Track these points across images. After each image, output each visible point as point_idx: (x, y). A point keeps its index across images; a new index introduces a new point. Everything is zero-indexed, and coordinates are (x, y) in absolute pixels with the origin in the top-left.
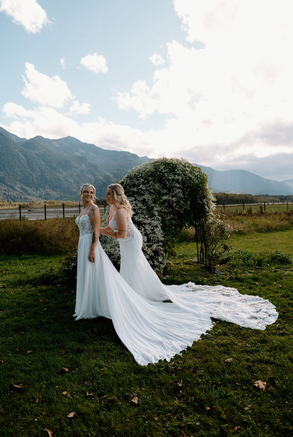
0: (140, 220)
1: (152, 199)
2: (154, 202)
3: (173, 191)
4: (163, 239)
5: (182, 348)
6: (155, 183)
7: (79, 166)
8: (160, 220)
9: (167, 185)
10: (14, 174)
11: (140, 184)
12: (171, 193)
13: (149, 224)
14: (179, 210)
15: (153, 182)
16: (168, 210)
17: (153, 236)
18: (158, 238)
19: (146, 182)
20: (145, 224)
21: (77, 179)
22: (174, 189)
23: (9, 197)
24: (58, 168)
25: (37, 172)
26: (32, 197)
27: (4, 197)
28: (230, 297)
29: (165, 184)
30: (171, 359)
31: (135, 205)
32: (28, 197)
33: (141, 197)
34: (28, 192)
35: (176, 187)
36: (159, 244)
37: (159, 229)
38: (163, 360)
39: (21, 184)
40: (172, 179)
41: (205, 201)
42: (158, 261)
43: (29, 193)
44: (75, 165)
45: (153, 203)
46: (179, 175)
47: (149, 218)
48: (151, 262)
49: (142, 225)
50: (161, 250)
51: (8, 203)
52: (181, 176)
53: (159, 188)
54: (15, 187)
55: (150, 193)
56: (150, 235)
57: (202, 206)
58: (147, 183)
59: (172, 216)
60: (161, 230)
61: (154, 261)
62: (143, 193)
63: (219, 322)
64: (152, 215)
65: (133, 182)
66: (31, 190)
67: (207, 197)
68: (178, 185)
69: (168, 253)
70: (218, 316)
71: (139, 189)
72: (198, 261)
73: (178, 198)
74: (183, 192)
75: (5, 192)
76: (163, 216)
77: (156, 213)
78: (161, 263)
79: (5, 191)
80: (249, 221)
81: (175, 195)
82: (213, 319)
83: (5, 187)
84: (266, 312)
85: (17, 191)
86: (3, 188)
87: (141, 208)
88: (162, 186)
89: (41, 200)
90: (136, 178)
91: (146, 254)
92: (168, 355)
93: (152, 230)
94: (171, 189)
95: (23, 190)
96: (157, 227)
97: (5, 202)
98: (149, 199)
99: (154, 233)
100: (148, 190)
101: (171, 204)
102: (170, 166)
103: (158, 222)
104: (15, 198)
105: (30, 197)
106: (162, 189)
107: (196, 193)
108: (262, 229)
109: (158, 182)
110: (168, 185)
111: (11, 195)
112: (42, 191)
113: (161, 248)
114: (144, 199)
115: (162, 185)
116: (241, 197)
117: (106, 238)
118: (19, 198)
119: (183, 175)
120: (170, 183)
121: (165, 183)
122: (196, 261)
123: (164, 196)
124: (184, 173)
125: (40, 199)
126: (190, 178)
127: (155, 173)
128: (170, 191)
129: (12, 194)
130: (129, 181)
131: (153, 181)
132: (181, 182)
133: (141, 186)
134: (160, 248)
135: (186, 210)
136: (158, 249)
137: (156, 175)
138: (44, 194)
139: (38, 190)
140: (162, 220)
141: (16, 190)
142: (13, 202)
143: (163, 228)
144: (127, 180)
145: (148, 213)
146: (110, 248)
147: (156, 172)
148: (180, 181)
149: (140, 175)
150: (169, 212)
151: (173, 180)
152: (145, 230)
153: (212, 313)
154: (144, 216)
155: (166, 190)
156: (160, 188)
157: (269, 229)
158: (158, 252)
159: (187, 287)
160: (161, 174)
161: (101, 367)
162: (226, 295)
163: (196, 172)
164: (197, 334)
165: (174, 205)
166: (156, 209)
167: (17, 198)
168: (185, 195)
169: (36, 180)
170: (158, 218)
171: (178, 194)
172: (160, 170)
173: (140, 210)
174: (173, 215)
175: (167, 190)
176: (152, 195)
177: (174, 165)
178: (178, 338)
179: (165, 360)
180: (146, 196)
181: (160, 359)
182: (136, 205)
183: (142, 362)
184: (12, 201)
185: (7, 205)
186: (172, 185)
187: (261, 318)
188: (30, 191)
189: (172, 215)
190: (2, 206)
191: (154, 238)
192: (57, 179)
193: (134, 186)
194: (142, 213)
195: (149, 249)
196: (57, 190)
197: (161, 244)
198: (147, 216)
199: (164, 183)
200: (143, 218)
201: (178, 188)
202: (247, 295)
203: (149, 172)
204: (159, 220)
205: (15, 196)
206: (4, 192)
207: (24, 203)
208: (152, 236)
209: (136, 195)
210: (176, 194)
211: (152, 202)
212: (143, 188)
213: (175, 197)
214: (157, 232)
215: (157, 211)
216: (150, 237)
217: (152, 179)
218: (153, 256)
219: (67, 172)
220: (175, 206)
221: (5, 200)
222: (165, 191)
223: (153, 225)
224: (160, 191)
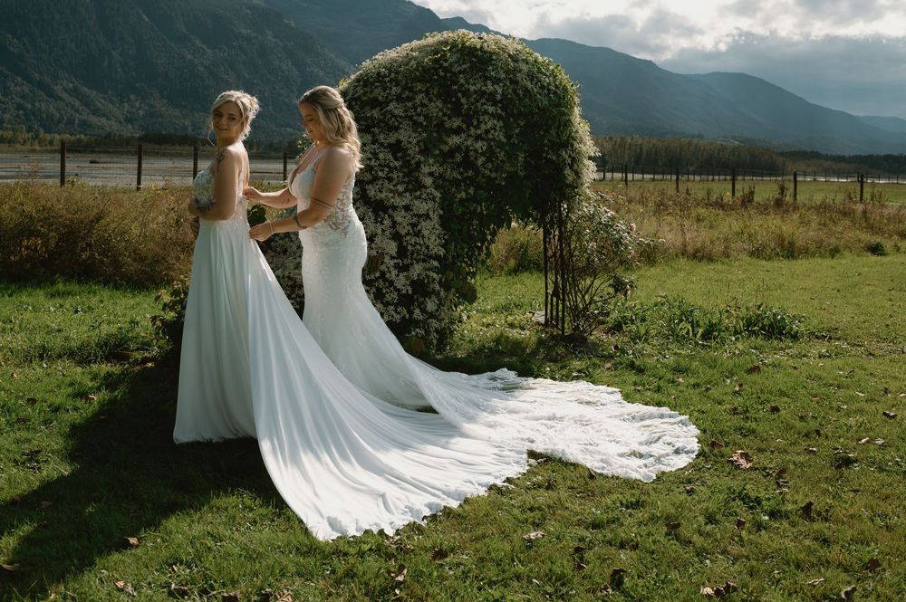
0: (383, 196)
1: (419, 141)
2: (425, 152)
3: (479, 122)
4: (442, 252)
5: (431, 509)
6: (431, 101)
7: (255, 35)
8: (437, 200)
9: (462, 105)
10: (55, 49)
11: (391, 101)
12: (472, 128)
13: (407, 208)
14: (493, 176)
15: (427, 96)
16: (461, 173)
17: (415, 243)
18: (428, 247)
19: (408, 97)
20: (395, 208)
21: (248, 74)
22: (481, 118)
23: (33, 118)
24: (192, 37)
25: (126, 47)
26: (104, 120)
27: (18, 116)
28: (597, 408)
29: (458, 105)
30: (398, 531)
31: (370, 156)
32: (93, 119)
33: (391, 134)
34: (93, 105)
35: (486, 112)
36: (428, 265)
37: (432, 224)
38: (375, 532)
39: (74, 79)
40: (475, 92)
41: (566, 156)
42: (423, 311)
43: (98, 109)
44: (243, 31)
45: (421, 152)
46: (496, 81)
47: (408, 194)
48: (405, 311)
49: (385, 209)
50: (433, 281)
51: (30, 134)
52: (501, 85)
53: (441, 114)
54: (55, 88)
55: (416, 125)
56: (408, 238)
57: (558, 169)
58: (409, 99)
59: (471, 191)
60: (437, 226)
61: (412, 308)
62: (396, 124)
63: (545, 461)
64: (415, 186)
65: (372, 92)
66: (104, 98)
67: (572, 145)
68: (491, 109)
69: (453, 290)
70: (546, 447)
71: (386, 112)
72: (546, 320)
73: (492, 143)
74: (506, 127)
75: (21, 101)
76: (449, 189)
77: (428, 181)
78: (431, 315)
79: (23, 97)
80: (730, 224)
81: (484, 136)
82: (532, 454)
83: (22, 84)
84: (669, 444)
85: (61, 99)
86: (18, 88)
87: (388, 164)
88: (448, 109)
89: (132, 130)
90: (381, 82)
91: (392, 288)
92: (391, 522)
93: (413, 225)
94: (472, 117)
95: (77, 98)
96: (427, 216)
97: (21, 132)
98: (410, 142)
99: (418, 234)
100: (410, 118)
101: (472, 158)
102: (476, 56)
103: (430, 204)
104: (53, 120)
105: (100, 121)
106: (450, 118)
107: (542, 133)
108: (764, 247)
109: (439, 96)
110: (465, 107)
111: (40, 110)
112: (137, 105)
113: (435, 276)
114: (399, 142)
115: (450, 106)
116: (739, 156)
117: (287, 239)
118: (64, 121)
119: (508, 83)
120: (472, 100)
121: (458, 100)
122: (542, 320)
123: (454, 136)
124: (511, 76)
125: (130, 127)
126: (527, 91)
127: (432, 71)
128: (469, 124)
129: (44, 108)
130: (360, 91)
131: (427, 92)
132: (500, 101)
133: (391, 106)
134: (432, 274)
135: (512, 177)
136: (428, 276)
137: (436, 77)
138: (141, 112)
139: (126, 100)
140: (443, 199)
141: (57, 96)
142: (45, 133)
143: (444, 221)
144: (357, 87)
145: (406, 179)
146: (295, 268)
147: (436, 69)
148: (499, 97)
149: (393, 75)
150: (464, 180)
151: (482, 94)
152: (394, 223)
153: (532, 442)
154: (395, 186)
155: (460, 118)
156: (445, 115)
157: (790, 251)
158: (427, 286)
159: (494, 379)
160: (448, 75)
161: (217, 538)
162: (588, 403)
163: (545, 75)
164: (479, 484)
165: (480, 162)
166: (425, 169)
167: (60, 121)
168: (511, 137)
169: (119, 70)
170: (432, 194)
171: (492, 132)
172: (446, 64)
173: (382, 171)
174: (476, 189)
175: (463, 121)
176: (420, 130)
177: (486, 52)
178: (429, 489)
179: (381, 532)
180: (405, 135)
181: (368, 528)
182: (375, 155)
183: (323, 533)
184: (41, 130)
185: (25, 142)
186: (476, 106)
187: (651, 456)
188: (101, 103)
189: (472, 188)
190: (9, 142)
191: (418, 247)
192: (185, 71)
193: (375, 103)
194: (390, 179)
195: (401, 275)
196: (183, 103)
197: (436, 263)
198: (400, 188)
199: (454, 99)
200: (391, 191)
201: (492, 115)
202: (641, 405)
203: (418, 71)
204: (435, 201)
205: (52, 115)
206: (19, 100)
207: (78, 137)
208: (413, 241)
209: (376, 130)
210: (487, 132)
211: (417, 149)
212: (396, 112)
213: (483, 139)
214: (426, 233)
215: (431, 174)
216: (405, 244)
217: (424, 89)
218: (412, 296)
219: (217, 51)
220: (483, 165)
221: (21, 125)
222: (457, 122)
223: (416, 212)
224: (443, 122)
